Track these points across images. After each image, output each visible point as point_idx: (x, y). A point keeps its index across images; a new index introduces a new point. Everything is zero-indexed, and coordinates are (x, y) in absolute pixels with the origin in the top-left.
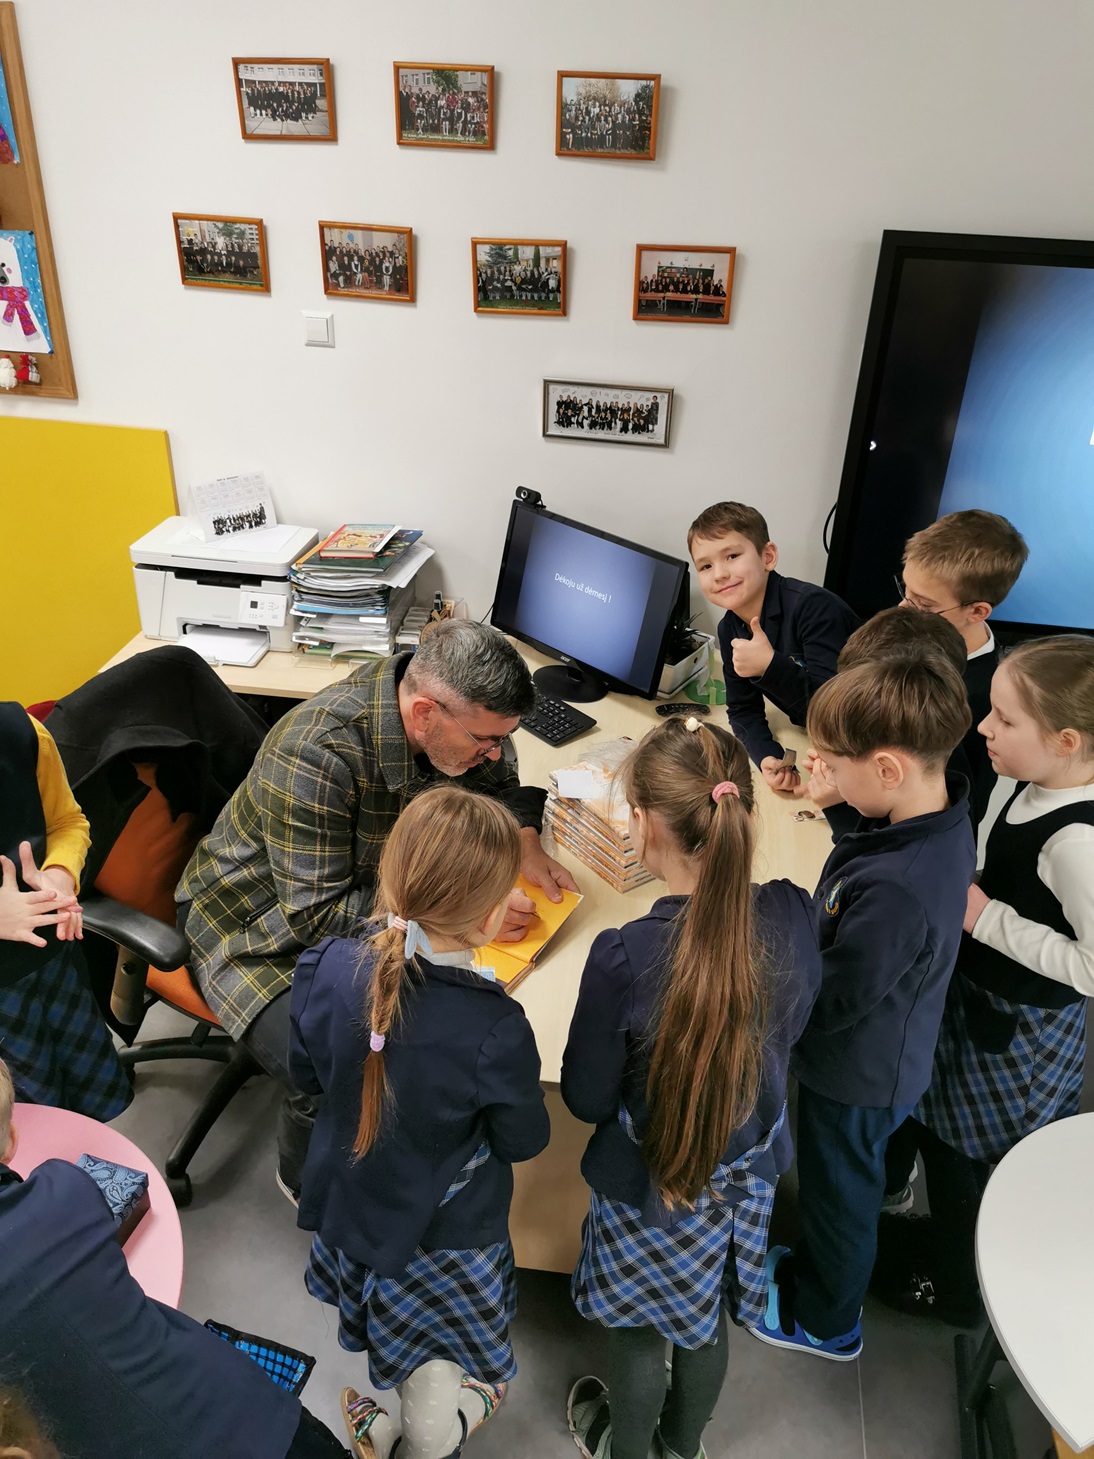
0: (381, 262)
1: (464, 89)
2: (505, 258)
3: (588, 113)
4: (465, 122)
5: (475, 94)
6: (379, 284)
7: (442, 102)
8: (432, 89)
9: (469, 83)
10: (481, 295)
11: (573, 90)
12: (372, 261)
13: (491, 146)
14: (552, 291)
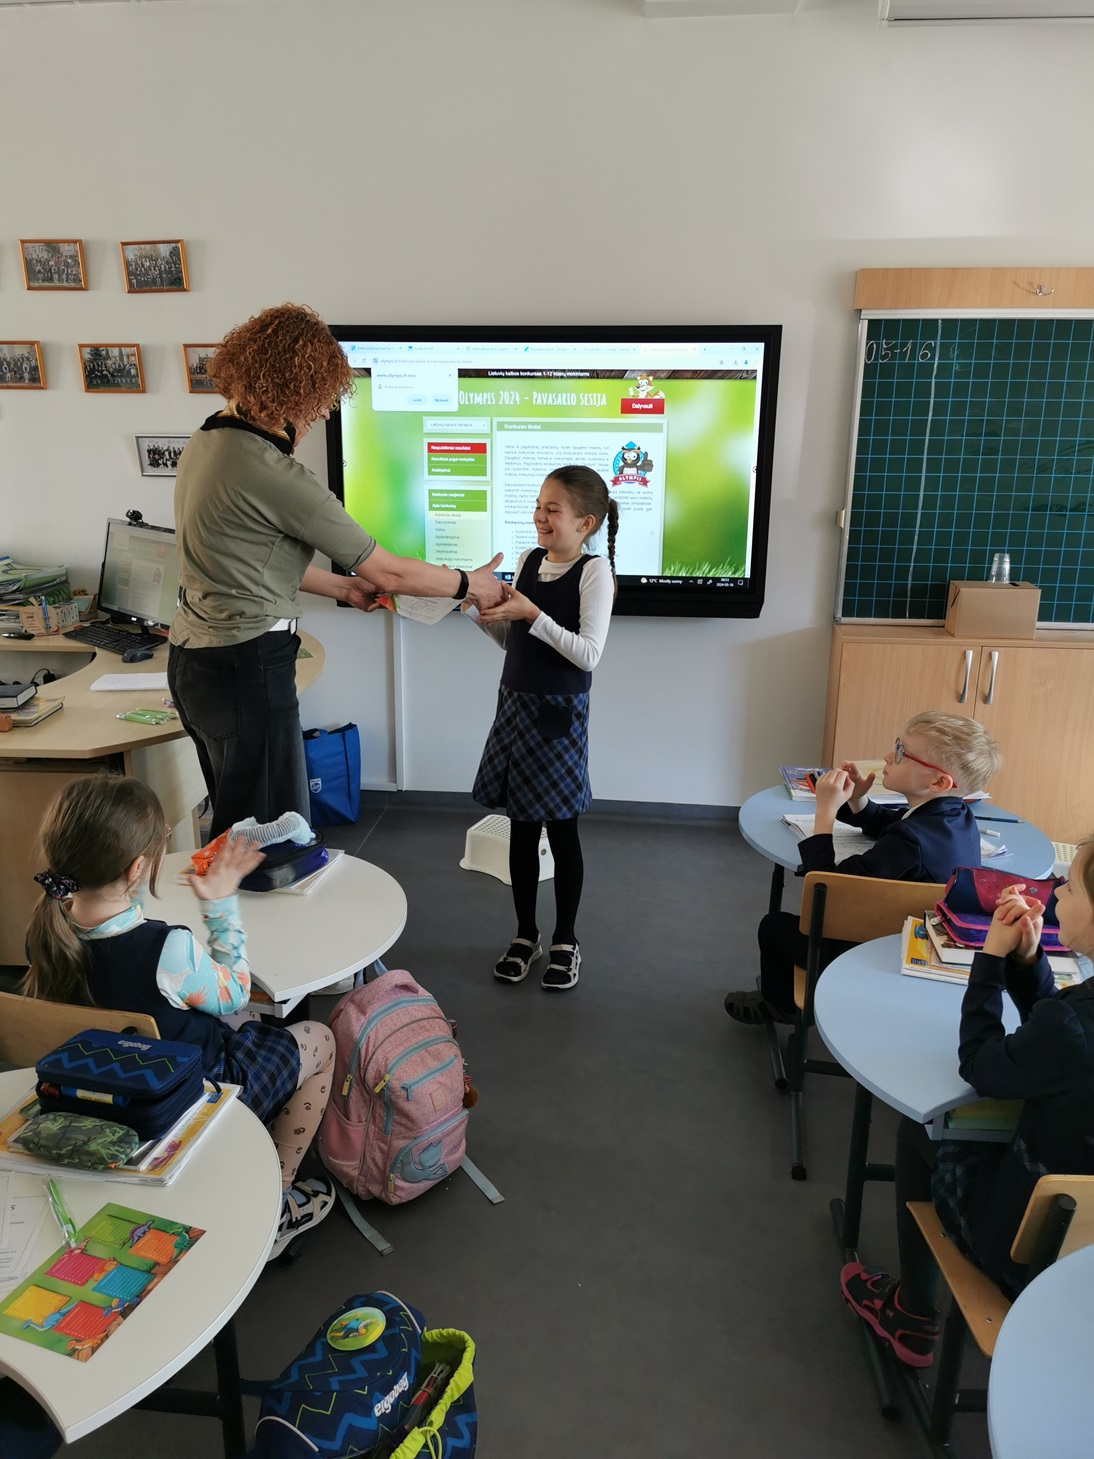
0: (22, 364)
1: (64, 254)
2: (101, 356)
4: (67, 274)
5: (71, 257)
6: (22, 378)
7: (52, 263)
8: (45, 255)
9: (66, 249)
10: (88, 380)
11: (132, 253)
12: (16, 364)
13: (85, 288)
14: (134, 376)
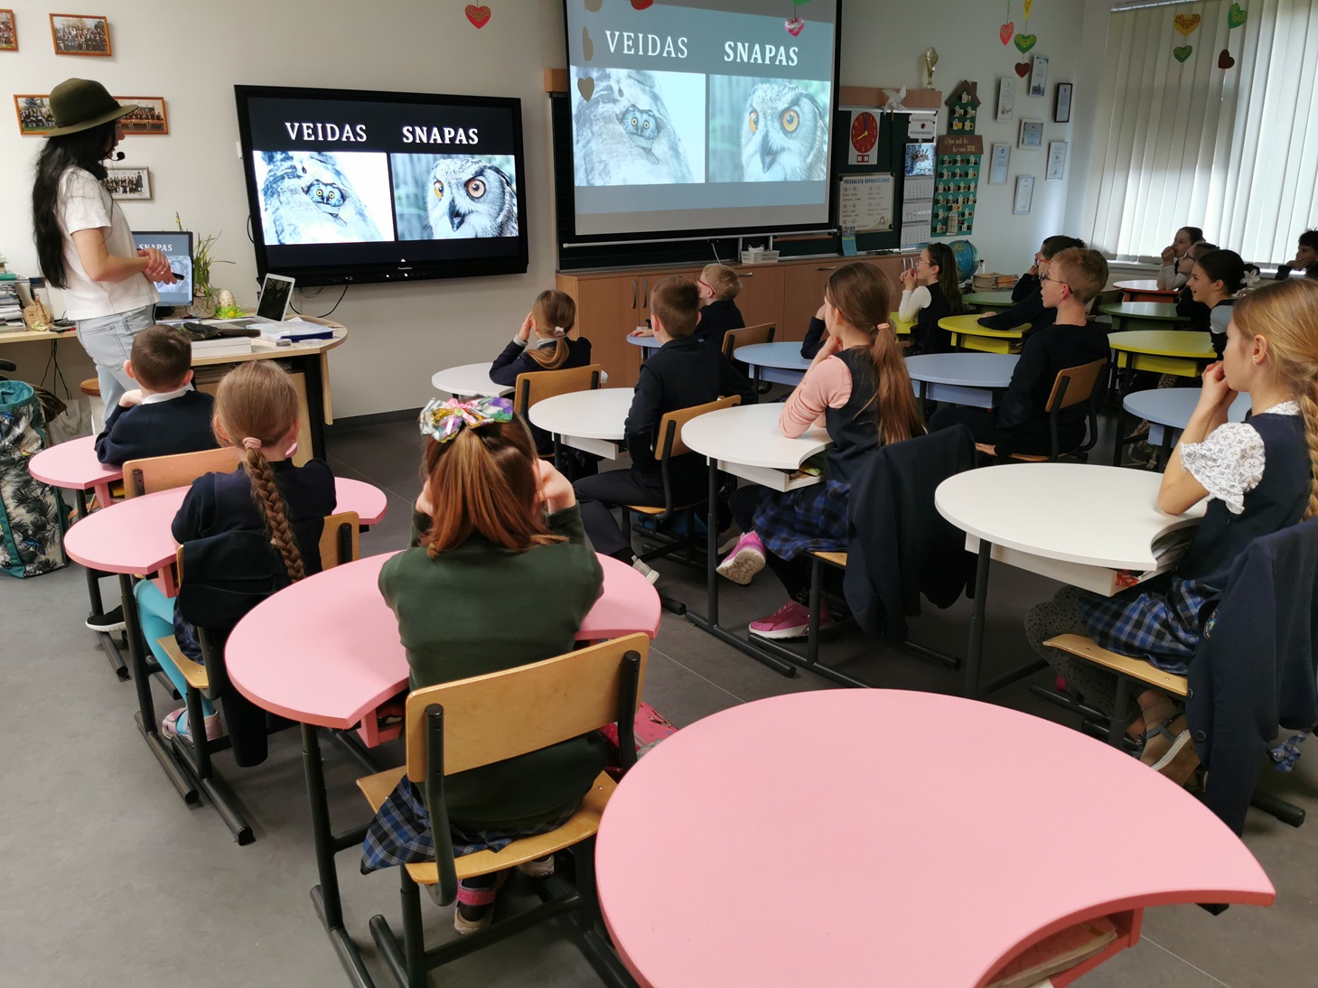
2: (36, 104)
3: (70, 33)
5: (3, 23)
10: (24, 124)
13: (15, 49)
